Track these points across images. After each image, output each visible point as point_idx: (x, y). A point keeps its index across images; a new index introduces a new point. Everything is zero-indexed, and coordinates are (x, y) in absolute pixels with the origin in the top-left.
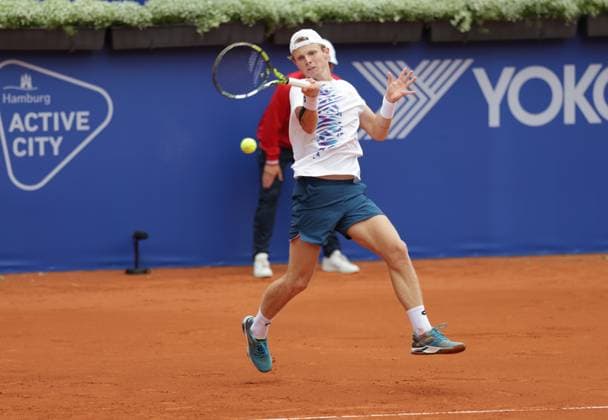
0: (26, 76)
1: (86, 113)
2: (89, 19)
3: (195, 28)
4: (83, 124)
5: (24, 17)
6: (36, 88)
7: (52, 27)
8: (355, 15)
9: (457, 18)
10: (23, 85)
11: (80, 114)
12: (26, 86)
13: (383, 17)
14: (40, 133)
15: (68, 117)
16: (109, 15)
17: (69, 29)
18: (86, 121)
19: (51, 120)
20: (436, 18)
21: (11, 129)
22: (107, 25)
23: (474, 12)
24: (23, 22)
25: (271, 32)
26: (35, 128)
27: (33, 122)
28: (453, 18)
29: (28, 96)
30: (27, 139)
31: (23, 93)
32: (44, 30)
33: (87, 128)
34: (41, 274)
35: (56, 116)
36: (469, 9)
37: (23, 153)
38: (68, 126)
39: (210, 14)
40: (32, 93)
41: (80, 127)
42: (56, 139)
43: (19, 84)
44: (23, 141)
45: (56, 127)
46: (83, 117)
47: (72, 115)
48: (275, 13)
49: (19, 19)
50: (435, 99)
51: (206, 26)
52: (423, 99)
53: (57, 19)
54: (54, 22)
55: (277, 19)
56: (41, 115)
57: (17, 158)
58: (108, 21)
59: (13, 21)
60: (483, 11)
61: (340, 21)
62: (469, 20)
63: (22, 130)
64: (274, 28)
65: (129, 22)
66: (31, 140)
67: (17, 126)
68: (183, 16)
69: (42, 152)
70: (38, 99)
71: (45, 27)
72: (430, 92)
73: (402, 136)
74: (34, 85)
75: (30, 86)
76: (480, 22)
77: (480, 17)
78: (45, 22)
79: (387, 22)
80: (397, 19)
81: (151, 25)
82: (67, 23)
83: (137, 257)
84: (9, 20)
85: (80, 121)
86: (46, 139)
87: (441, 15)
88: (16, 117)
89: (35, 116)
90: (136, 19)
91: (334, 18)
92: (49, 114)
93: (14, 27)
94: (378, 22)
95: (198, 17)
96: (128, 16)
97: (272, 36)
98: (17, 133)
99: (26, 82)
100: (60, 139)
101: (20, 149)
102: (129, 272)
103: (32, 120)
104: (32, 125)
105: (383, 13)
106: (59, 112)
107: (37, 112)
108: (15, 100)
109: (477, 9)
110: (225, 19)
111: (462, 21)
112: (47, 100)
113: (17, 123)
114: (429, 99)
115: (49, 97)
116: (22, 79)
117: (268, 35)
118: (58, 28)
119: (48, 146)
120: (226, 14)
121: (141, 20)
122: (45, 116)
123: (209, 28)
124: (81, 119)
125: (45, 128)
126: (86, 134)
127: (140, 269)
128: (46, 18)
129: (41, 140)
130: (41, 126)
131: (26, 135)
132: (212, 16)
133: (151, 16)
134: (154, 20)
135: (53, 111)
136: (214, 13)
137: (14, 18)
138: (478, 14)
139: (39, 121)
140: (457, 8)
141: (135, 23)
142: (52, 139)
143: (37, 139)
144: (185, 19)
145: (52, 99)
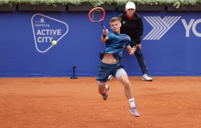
0: (42, 19)
1: (60, 30)
2: (61, 2)
3: (93, 5)
4: (59, 33)
5: (41, 1)
6: (45, 22)
7: (49, 4)
8: (143, 3)
9: (175, 4)
10: (41, 21)
11: (58, 30)
12: (42, 22)
13: (152, 3)
14: (46, 36)
15: (55, 31)
16: (67, 1)
17: (54, 5)
18: (60, 32)
19: (49, 32)
20: (168, 4)
21: (37, 34)
22: (66, 4)
23: (181, 2)
24: (40, 3)
25: (117, 7)
26: (45, 34)
27: (44, 32)
28: (174, 4)
29: (43, 25)
30: (42, 38)
31: (41, 23)
32: (47, 5)
33: (60, 34)
34: (45, 78)
35: (51, 30)
36: (179, 1)
37: (41, 41)
38: (55, 34)
39: (98, 1)
40: (44, 24)
41: (58, 34)
42: (51, 38)
43: (40, 21)
44: (41, 38)
45: (51, 34)
46: (59, 31)
47: (56, 30)
48: (118, 1)
49: (39, 2)
50: (169, 28)
51: (96, 5)
52: (165, 28)
53: (51, 2)
54: (50, 3)
55: (118, 3)
56: (46, 30)
57: (39, 43)
58: (66, 3)
59: (37, 2)
60: (183, 2)
61: (139, 4)
62: (179, 5)
63: (41, 34)
64: (118, 6)
65: (73, 3)
66: (43, 38)
67: (39, 33)
68: (90, 2)
69: (46, 41)
70: (46, 25)
71: (47, 4)
72: (167, 26)
73: (158, 39)
74: (44, 21)
75: (43, 21)
76: (183, 6)
77: (183, 4)
78: (47, 3)
79: (153, 5)
80: (156, 4)
81: (80, 4)
82: (54, 3)
83: (74, 73)
84: (36, 2)
85: (58, 32)
86: (48, 37)
87: (170, 3)
88: (39, 31)
89: (45, 30)
90: (75, 2)
91: (137, 3)
92: (49, 30)
93: (38, 4)
94: (150, 5)
95: (94, 2)
96: (72, 1)
97: (118, 8)
98: (39, 35)
99: (42, 20)
100: (52, 38)
101: (40, 40)
102: (71, 78)
103: (43, 31)
104: (43, 33)
105: (152, 2)
106: (52, 29)
107: (45, 29)
108: (39, 26)
109: (182, 1)
110: (102, 3)
111: (177, 5)
112: (49, 26)
113: (39, 32)
114: (167, 28)
115: (49, 25)
116: (41, 19)
117: (116, 8)
118: (51, 5)
119: (48, 39)
120: (103, 1)
121: (77, 3)
122: (48, 30)
123: (97, 5)
124: (59, 32)
125: (48, 34)
126: (60, 36)
127: (75, 77)
128: (48, 1)
129: (46, 38)
130: (46, 34)
131: (42, 36)
132: (98, 2)
133: (80, 1)
134: (81, 3)
135: (50, 29)
136: (99, 1)
137: (38, 1)
138: (182, 3)
139: (46, 32)
140: (175, 1)
141: (75, 4)
142: (49, 38)
143: (45, 37)
144: (90, 3)
145: (50, 26)
